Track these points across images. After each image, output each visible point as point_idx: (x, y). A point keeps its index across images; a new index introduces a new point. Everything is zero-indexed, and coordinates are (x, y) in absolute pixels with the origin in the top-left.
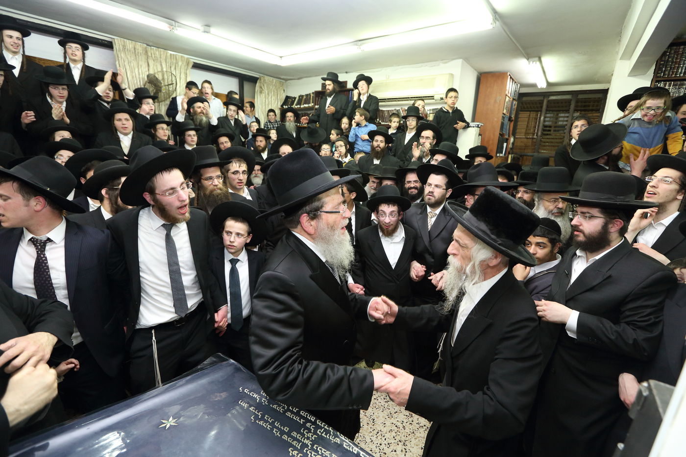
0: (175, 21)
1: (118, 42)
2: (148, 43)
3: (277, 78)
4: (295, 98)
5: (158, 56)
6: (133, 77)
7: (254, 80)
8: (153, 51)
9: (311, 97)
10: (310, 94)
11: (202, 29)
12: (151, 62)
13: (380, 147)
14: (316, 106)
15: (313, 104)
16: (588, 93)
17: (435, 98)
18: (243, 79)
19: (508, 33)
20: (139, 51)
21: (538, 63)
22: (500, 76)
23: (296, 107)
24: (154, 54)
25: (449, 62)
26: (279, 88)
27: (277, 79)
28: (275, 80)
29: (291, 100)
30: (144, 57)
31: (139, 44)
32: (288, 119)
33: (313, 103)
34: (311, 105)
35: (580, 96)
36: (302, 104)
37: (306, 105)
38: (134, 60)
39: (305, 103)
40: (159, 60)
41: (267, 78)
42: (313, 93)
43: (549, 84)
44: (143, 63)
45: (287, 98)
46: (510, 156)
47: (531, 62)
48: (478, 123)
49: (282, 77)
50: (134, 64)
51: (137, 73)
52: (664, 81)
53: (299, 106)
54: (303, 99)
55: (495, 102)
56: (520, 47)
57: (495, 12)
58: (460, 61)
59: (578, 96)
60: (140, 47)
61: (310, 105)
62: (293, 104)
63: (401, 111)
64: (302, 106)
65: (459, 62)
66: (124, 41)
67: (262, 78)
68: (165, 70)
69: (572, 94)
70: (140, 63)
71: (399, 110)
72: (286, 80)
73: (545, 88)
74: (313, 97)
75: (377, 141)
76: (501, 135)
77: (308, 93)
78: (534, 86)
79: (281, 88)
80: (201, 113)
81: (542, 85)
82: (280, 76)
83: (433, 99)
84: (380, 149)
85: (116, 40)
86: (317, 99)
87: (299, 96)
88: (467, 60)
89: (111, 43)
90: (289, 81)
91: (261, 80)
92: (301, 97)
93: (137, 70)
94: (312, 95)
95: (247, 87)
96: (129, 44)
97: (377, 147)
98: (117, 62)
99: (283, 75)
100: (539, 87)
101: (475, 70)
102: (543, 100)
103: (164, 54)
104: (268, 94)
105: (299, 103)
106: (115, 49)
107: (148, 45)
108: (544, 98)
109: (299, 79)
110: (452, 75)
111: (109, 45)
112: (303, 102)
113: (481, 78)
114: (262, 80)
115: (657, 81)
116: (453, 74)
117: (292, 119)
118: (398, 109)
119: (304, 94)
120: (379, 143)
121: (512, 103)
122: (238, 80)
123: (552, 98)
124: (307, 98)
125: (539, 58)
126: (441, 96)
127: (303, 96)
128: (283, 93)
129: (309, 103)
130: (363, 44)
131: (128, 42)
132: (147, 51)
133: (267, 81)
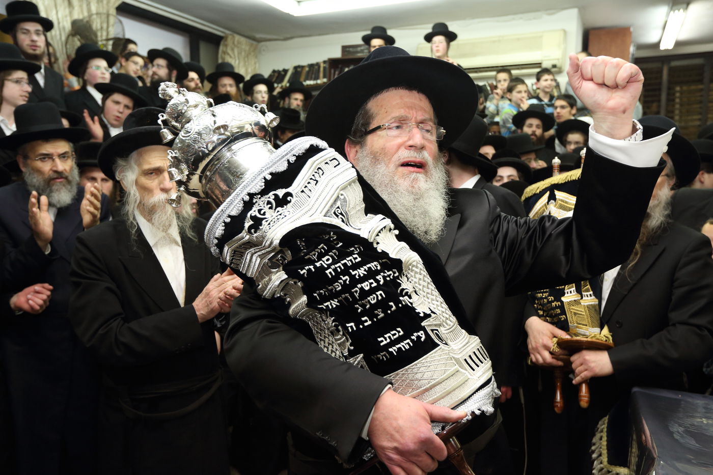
4: (286, 71)
7: (215, 40)
9: (322, 69)
10: (318, 64)
15: (325, 80)
18: (195, 36)
21: (685, 13)
22: (620, 34)
25: (557, 12)
26: (250, 54)
28: (243, 40)
33: (324, 77)
34: (322, 80)
37: (312, 83)
39: (307, 79)
41: (237, 37)
42: (325, 62)
43: (678, 44)
54: (304, 71)
61: (319, 82)
62: (282, 81)
67: (229, 37)
71: (485, 85)
72: (259, 41)
73: (672, 50)
74: (325, 68)
77: (314, 61)
79: (252, 54)
81: (667, 45)
83: (540, 67)
86: (332, 71)
87: (296, 68)
90: (264, 43)
91: (226, 40)
92: (298, 70)
94: (322, 65)
95: (204, 50)
99: (259, 31)
100: (663, 48)
101: (584, 25)
102: (664, 68)
108: (663, 65)
109: (287, 39)
110: (565, 32)
112: (303, 77)
114: (230, 41)
116: (566, 29)
122: (187, 40)
123: (675, 64)
124: (313, 70)
125: (688, 4)
126: (554, 62)
127: (303, 67)
128: (255, 63)
129: (317, 78)
133: (236, 43)
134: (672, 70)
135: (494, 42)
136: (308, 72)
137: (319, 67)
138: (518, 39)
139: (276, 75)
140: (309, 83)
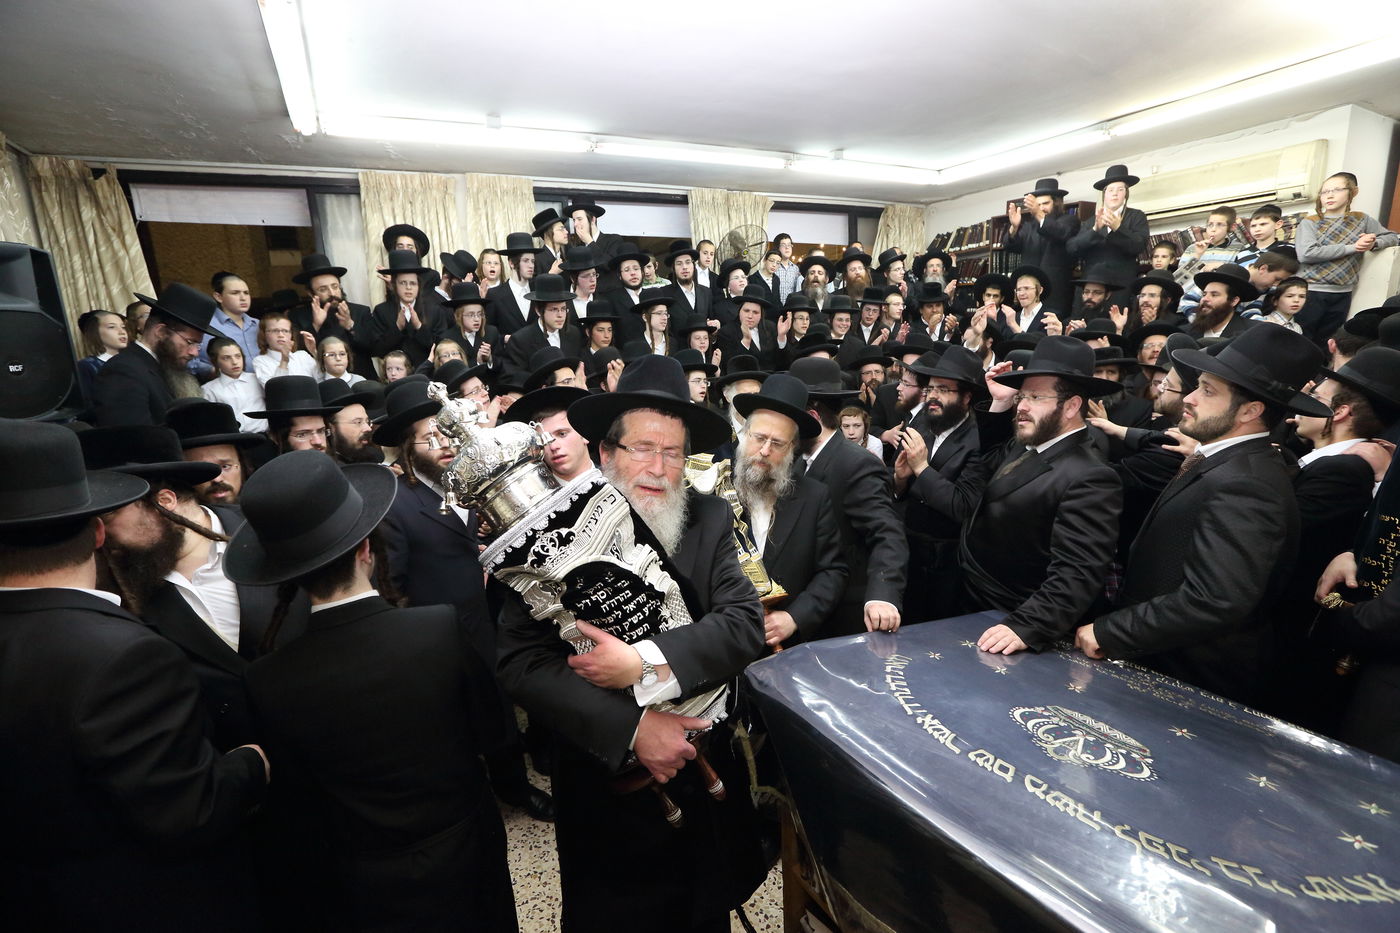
0: (793, 153)
1: (695, 194)
2: (729, 187)
3: (912, 203)
4: (949, 235)
5: (742, 203)
7: (875, 214)
8: (739, 198)
9: (985, 230)
10: (981, 225)
12: (733, 214)
14: (995, 245)
15: (988, 242)
17: (1280, 196)
18: (854, 214)
20: (719, 201)
24: (737, 201)
25: (1316, 114)
26: (915, 220)
27: (913, 205)
28: (908, 208)
30: (722, 210)
31: (719, 190)
32: (931, 270)
33: (987, 239)
34: (984, 243)
36: (964, 243)
37: (974, 246)
38: (713, 216)
39: (970, 242)
40: (742, 209)
41: (899, 206)
42: (988, 222)
44: (724, 216)
50: (713, 221)
53: (958, 249)
54: (967, 234)
58: (1346, 109)
60: (720, 194)
61: (982, 244)
63: (1191, 233)
64: (963, 248)
66: (702, 191)
67: (891, 207)
68: (749, 223)
70: (720, 219)
71: (1187, 231)
72: (927, 204)
74: (988, 229)
77: (977, 222)
79: (919, 219)
80: (814, 282)
82: (918, 200)
85: (692, 192)
86: (997, 231)
87: (958, 231)
88: (1366, 103)
89: (686, 196)
90: (932, 205)
91: (887, 211)
92: (961, 232)
94: (985, 225)
95: (863, 226)
96: (708, 193)
98: (692, 223)
99: (923, 200)
101: (1387, 119)
103: (750, 198)
104: (900, 233)
105: (958, 241)
106: (690, 204)
107: (730, 190)
109: (954, 198)
110: (1323, 142)
111: (683, 201)
112: (966, 240)
114: (890, 213)
116: (1329, 138)
118: (1183, 228)
119: (967, 224)
122: (844, 219)
124: (976, 232)
126: (1296, 191)
127: (966, 229)
128: (922, 229)
129: (980, 240)
130: (1115, 125)
131: (706, 190)
132: (727, 199)
133: (898, 212)
135: (1205, 172)
136: (972, 233)
137: (982, 227)
138: (1242, 164)
139: (940, 240)
140: (971, 246)
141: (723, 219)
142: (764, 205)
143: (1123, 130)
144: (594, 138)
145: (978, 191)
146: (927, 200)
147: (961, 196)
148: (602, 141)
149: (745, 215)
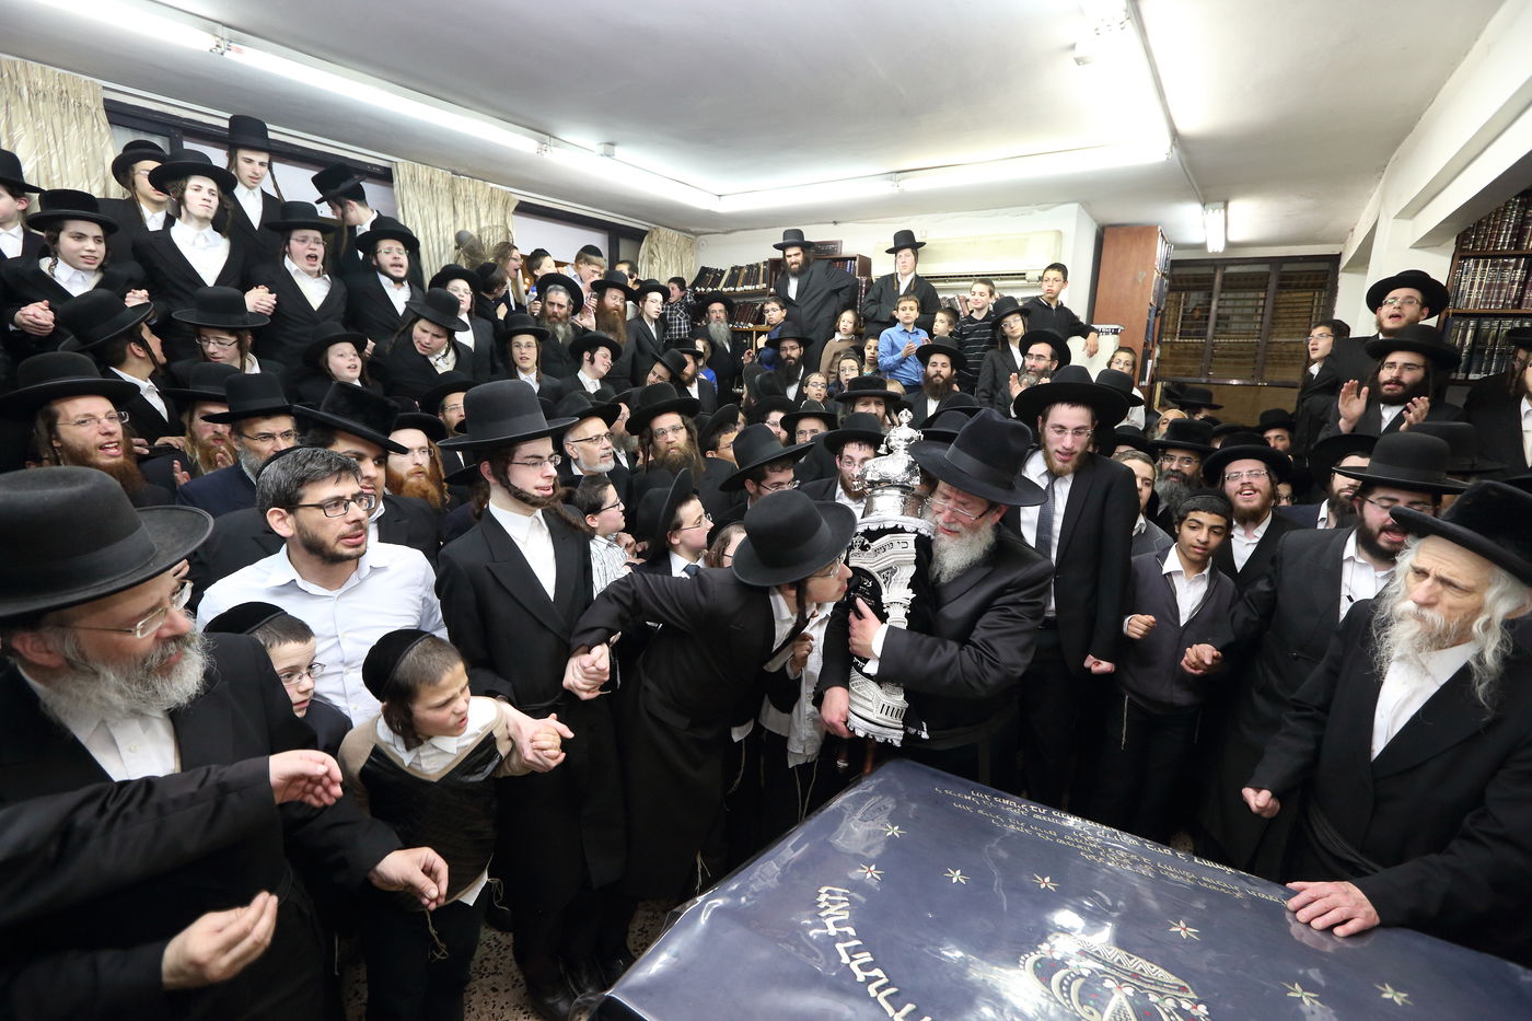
0: (550, 136)
1: (403, 169)
2: (457, 169)
3: (680, 230)
4: (722, 272)
5: (472, 195)
6: (426, 238)
7: (637, 236)
8: (467, 186)
9: (761, 271)
10: (758, 266)
11: (601, 149)
12: (460, 208)
13: (941, 377)
15: (765, 285)
16: (1301, 262)
17: (1028, 277)
18: (616, 233)
19: (1185, 166)
20: (439, 185)
21: (1223, 211)
22: (1144, 233)
23: (725, 290)
24: (466, 191)
25: (1052, 207)
26: (685, 250)
27: (681, 234)
28: (676, 235)
29: (712, 276)
30: (446, 197)
31: (440, 171)
32: (714, 316)
34: (761, 286)
35: (1286, 268)
36: (739, 284)
37: (750, 288)
38: (429, 203)
39: (746, 283)
40: (473, 204)
41: (663, 231)
42: (765, 263)
43: (1230, 245)
44: (445, 208)
45: (704, 270)
46: (1159, 386)
47: (1211, 211)
48: (1116, 327)
49: (693, 230)
50: (429, 211)
51: (434, 229)
52: (1474, 257)
53: (732, 289)
54: (743, 274)
55: (1135, 280)
56: (1196, 186)
57: (1175, 134)
58: (1075, 206)
59: (1281, 267)
60: (441, 177)
61: (758, 287)
62: (717, 284)
64: (738, 289)
65: (1074, 208)
66: (414, 168)
67: (654, 231)
69: (1271, 264)
70: (443, 212)
71: (954, 299)
72: (697, 234)
73: (1223, 252)
74: (764, 270)
75: (935, 364)
76: (1146, 345)
77: (752, 262)
78: (1202, 247)
79: (688, 251)
81: (1216, 247)
82: (688, 228)
83: (1024, 279)
84: (941, 380)
85: (399, 166)
87: (733, 269)
88: (1086, 205)
89: (390, 171)
90: (702, 237)
91: (651, 235)
92: (736, 271)
93: (434, 222)
94: (762, 267)
95: (625, 249)
96: (423, 172)
97: (935, 376)
98: (400, 209)
99: (693, 226)
100: (1210, 250)
101: (1095, 221)
102: (1215, 274)
103: (484, 189)
104: (666, 263)
105: (733, 281)
106: (396, 182)
107: (454, 173)
108: (1215, 270)
109: (727, 233)
110: (1060, 234)
111: (386, 177)
112: (741, 280)
113: (1105, 237)
114: (655, 238)
115: (1461, 258)
116: (1062, 230)
117: (722, 315)
118: (950, 296)
119: (743, 261)
120: (939, 368)
121: (1162, 281)
122: (607, 236)
123: (1231, 269)
124: (752, 273)
125: (1226, 204)
127: (740, 268)
128: (692, 261)
129: (756, 283)
130: (904, 178)
131: (420, 168)
132: (452, 185)
133: (663, 238)
134: (1225, 277)
135: (969, 244)
136: (748, 273)
137: (759, 269)
138: (999, 242)
140: (747, 287)
141: (446, 211)
142: (506, 204)
143: (912, 185)
144: (226, 32)
145: (753, 229)
146: (698, 229)
147: (735, 231)
148: (240, 42)
149: (477, 212)
